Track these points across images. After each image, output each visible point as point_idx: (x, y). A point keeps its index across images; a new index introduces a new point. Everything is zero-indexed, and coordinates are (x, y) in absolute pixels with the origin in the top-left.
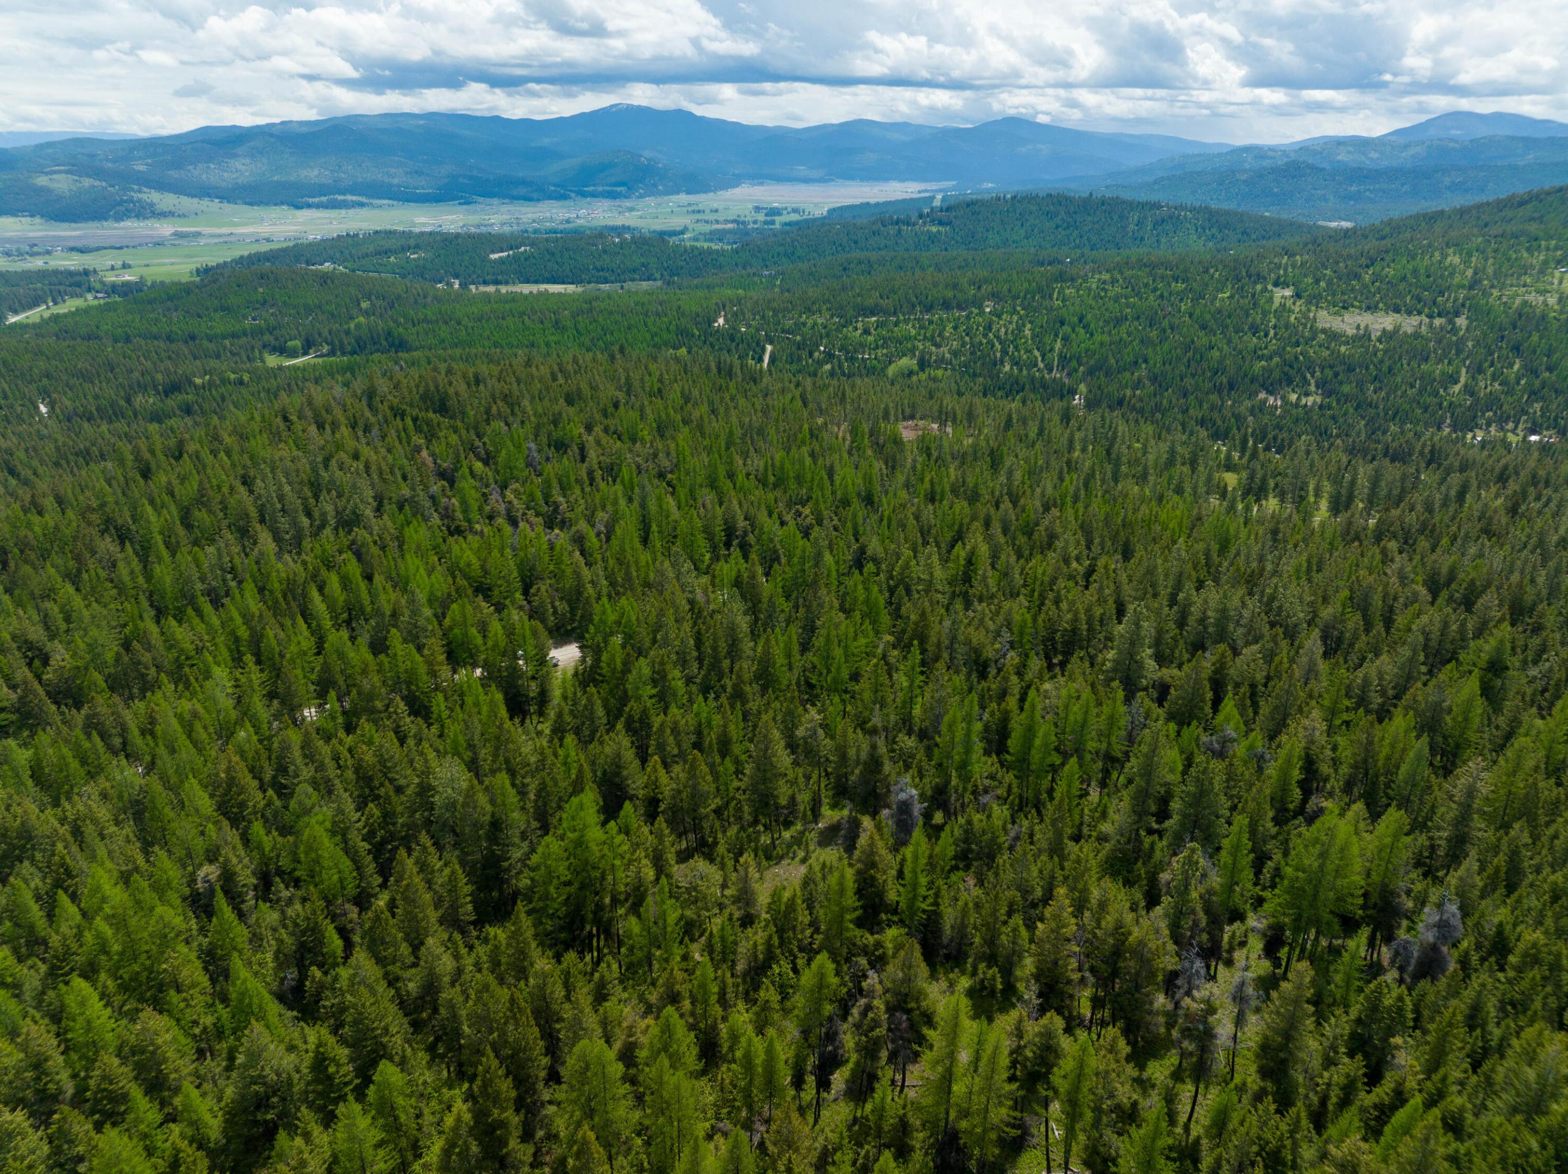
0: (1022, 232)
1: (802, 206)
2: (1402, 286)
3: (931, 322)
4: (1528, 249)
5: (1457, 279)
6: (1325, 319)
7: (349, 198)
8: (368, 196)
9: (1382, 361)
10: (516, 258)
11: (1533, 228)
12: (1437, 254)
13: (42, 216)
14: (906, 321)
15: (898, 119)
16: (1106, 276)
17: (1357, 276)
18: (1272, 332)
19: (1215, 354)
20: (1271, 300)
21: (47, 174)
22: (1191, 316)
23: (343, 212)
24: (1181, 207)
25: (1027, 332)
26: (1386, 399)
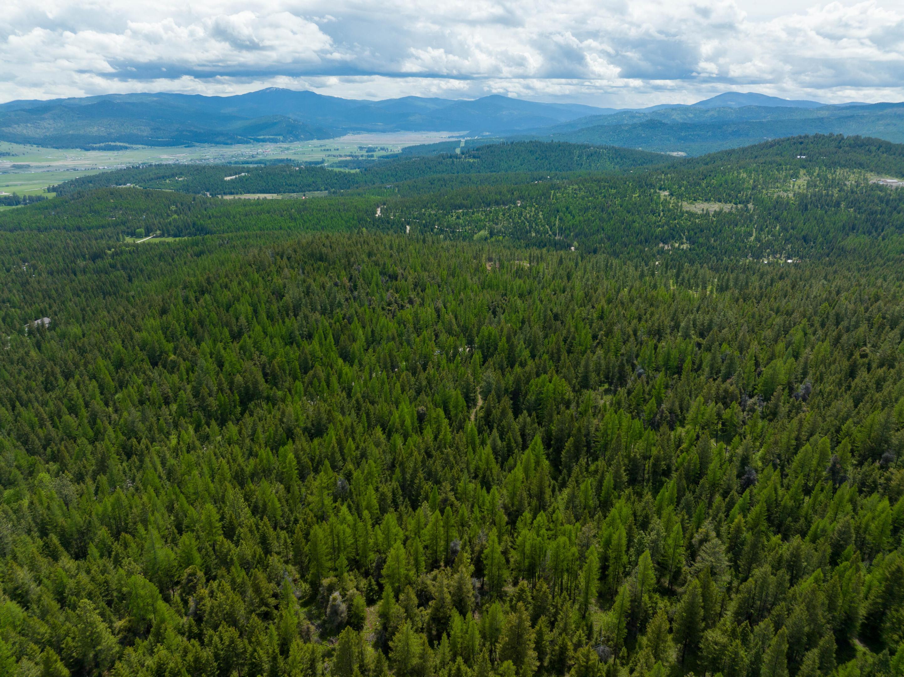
0: (519, 162)
1: (386, 146)
2: (721, 189)
3: (491, 212)
4: (777, 170)
5: (746, 185)
6: (686, 206)
7: (118, 144)
8: (129, 143)
9: (716, 226)
10: (241, 179)
11: (778, 159)
12: (735, 172)
14: (478, 212)
15: (431, 96)
16: (576, 187)
17: (699, 184)
18: (662, 214)
19: (636, 225)
20: (659, 197)
22: (621, 206)
24: (601, 148)
25: (541, 216)
26: (720, 244)
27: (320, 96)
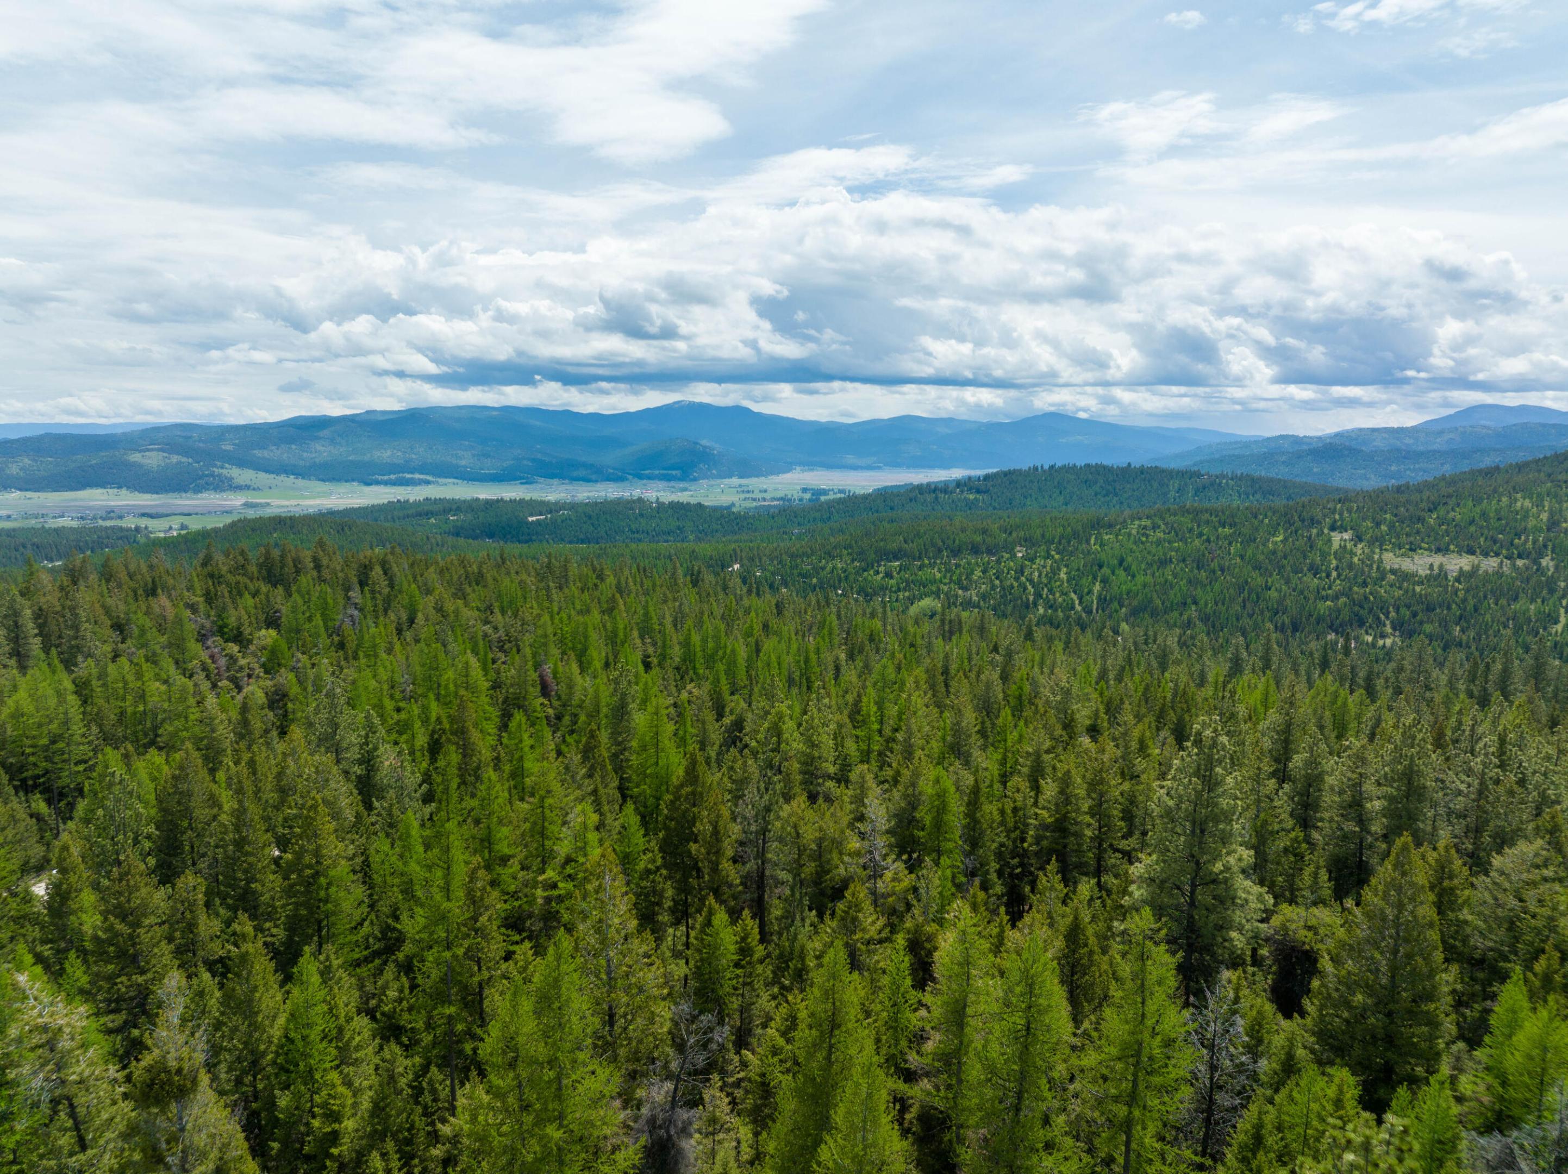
1: (848, 488)
2: (1472, 529)
3: (958, 566)
5: (1532, 522)
6: (1390, 560)
7: (417, 476)
8: (434, 475)
10: (551, 520)
12: (1504, 499)
13: (128, 488)
15: (944, 415)
16: (1147, 523)
17: (1420, 520)
18: (1334, 574)
19: (1273, 594)
20: (1329, 543)
21: (140, 451)
22: (1242, 557)
23: (409, 488)
24: (1223, 476)
25: (1063, 575)
27: (759, 415)
